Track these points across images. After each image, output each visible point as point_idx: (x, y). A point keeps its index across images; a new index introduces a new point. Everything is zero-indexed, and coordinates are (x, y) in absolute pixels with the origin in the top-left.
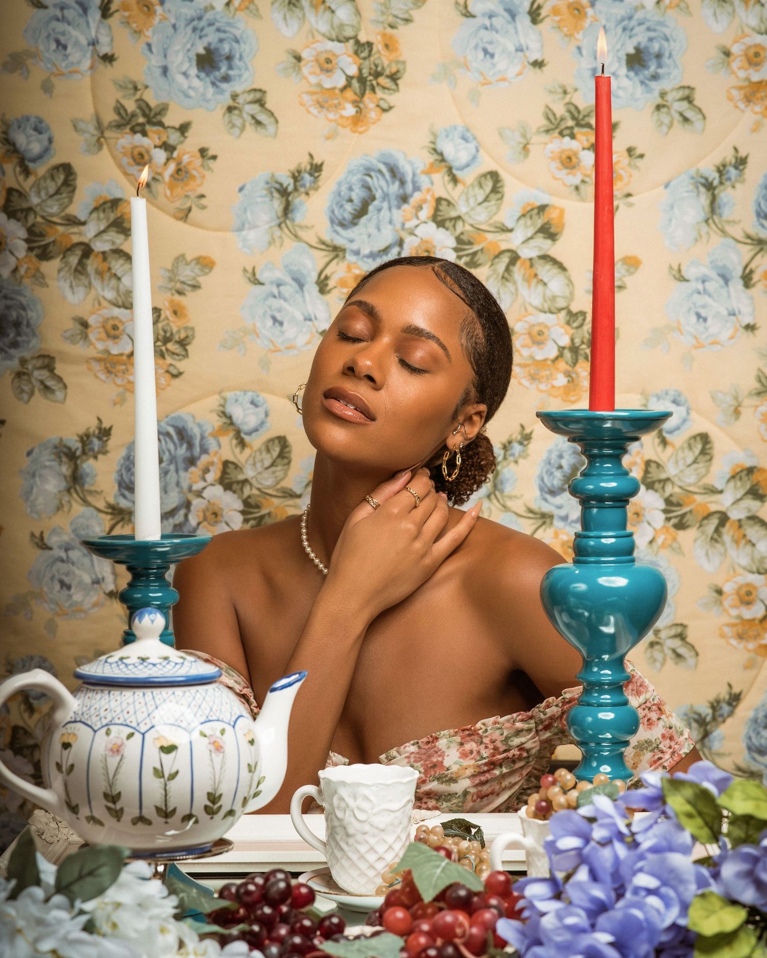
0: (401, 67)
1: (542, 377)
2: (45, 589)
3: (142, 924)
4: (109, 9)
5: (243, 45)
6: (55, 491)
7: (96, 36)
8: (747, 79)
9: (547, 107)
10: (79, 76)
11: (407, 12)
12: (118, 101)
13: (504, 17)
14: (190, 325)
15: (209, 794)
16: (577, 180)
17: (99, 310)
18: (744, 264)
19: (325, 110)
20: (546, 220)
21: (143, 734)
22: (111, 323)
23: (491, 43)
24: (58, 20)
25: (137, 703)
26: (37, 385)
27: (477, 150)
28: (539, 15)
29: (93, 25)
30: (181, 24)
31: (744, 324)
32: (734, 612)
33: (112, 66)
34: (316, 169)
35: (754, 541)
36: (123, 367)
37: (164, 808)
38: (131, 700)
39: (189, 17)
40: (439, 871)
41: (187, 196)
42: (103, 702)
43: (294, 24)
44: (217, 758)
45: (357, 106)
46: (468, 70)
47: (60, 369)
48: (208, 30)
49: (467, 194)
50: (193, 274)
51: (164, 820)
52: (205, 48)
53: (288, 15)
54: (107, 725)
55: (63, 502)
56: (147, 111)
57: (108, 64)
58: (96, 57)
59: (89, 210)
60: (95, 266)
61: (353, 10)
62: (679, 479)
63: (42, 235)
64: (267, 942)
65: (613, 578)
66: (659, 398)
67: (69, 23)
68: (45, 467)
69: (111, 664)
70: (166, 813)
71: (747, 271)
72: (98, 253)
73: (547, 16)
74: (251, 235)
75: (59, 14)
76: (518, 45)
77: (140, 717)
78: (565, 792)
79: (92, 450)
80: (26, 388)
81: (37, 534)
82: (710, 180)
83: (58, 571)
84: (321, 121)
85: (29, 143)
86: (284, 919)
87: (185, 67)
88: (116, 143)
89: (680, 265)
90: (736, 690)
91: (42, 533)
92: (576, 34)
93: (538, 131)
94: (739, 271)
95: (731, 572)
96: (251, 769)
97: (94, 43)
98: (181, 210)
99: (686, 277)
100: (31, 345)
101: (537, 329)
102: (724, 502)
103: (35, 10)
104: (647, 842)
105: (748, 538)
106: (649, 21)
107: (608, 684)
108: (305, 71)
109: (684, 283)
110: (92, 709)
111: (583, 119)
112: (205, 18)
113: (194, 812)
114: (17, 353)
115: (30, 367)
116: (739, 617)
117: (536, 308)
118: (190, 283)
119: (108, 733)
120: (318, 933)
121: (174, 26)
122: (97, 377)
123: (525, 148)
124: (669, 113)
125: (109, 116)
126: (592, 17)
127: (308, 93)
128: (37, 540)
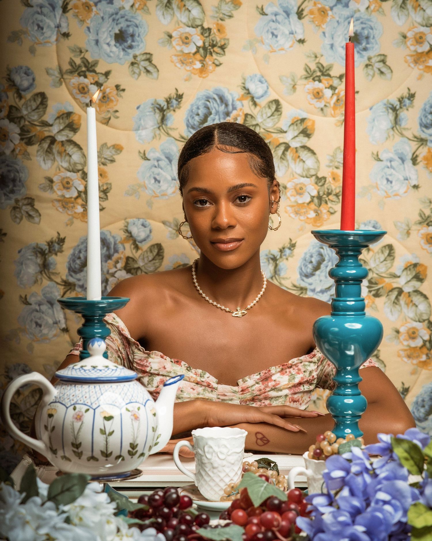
0: (226, 42)
1: (302, 213)
2: (27, 327)
3: (96, 518)
4: (67, 8)
5: (140, 29)
6: (34, 272)
7: (59, 23)
8: (415, 51)
9: (306, 65)
10: (50, 44)
11: (230, 12)
12: (71, 59)
13: (283, 15)
14: (109, 182)
15: (131, 444)
16: (322, 105)
17: (59, 173)
18: (413, 152)
19: (184, 65)
20: (305, 127)
21: (94, 410)
22: (66, 180)
23: (276, 29)
24: (39, 13)
25: (91, 392)
26: (25, 214)
27: (268, 88)
28: (302, 14)
29: (58, 17)
30: (106, 17)
31: (412, 185)
32: (405, 343)
33: (68, 39)
34: (179, 97)
35: (417, 304)
36: (72, 205)
37: (105, 451)
38: (87, 390)
39: (110, 13)
40: (263, 489)
41: (108, 111)
42: (71, 391)
43: (169, 18)
44: (136, 424)
45: (202, 63)
46: (263, 44)
47: (37, 205)
48: (121, 20)
49: (262, 112)
50: (111, 154)
51: (105, 458)
52: (119, 30)
53: (165, 13)
54: (74, 404)
55: (38, 279)
56: (87, 64)
57: (66, 38)
58: (59, 34)
59: (55, 118)
60: (57, 149)
61: (201, 10)
62: (376, 269)
63: (28, 131)
64: (166, 528)
65: (354, 324)
66: (365, 225)
67: (45, 16)
68: (28, 259)
69: (76, 370)
70: (106, 455)
71: (415, 156)
72: (59, 142)
73: (307, 15)
74: (143, 133)
75: (39, 10)
76: (290, 30)
77: (93, 400)
78: (330, 444)
79: (54, 250)
80: (18, 216)
81: (23, 296)
82: (395, 106)
83: (35, 317)
84: (183, 71)
85: (22, 81)
86: (175, 515)
87: (108, 40)
88: (70, 81)
89: (378, 152)
90: (406, 386)
91: (26, 296)
92: (322, 25)
93: (301, 78)
94: (410, 156)
95: (404, 321)
96: (154, 430)
97: (58, 26)
98: (105, 119)
99: (381, 159)
100: (21, 192)
101: (299, 186)
102: (401, 282)
103: (27, 8)
104: (382, 474)
105: (414, 302)
106: (362, 18)
107: (350, 383)
108: (174, 43)
109: (380, 162)
110: (65, 395)
111: (326, 72)
112: (119, 14)
113: (122, 454)
114: (13, 197)
115: (21, 204)
116: (408, 346)
117: (299, 175)
118: (109, 159)
119: (75, 409)
120: (194, 524)
121: (102, 18)
122: (58, 210)
123: (294, 87)
124: (372, 69)
125: (66, 67)
126: (331, 16)
127: (175, 55)
128: (23, 300)
